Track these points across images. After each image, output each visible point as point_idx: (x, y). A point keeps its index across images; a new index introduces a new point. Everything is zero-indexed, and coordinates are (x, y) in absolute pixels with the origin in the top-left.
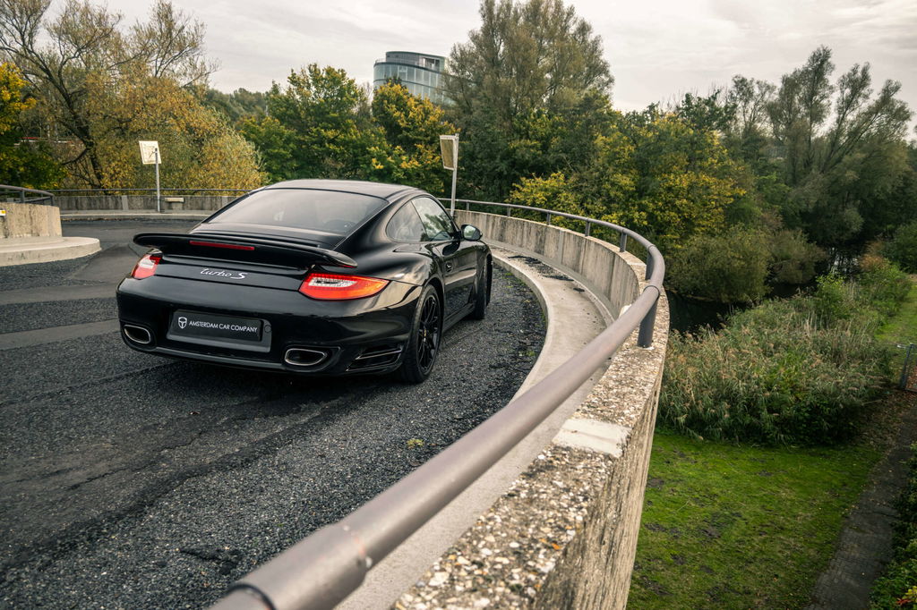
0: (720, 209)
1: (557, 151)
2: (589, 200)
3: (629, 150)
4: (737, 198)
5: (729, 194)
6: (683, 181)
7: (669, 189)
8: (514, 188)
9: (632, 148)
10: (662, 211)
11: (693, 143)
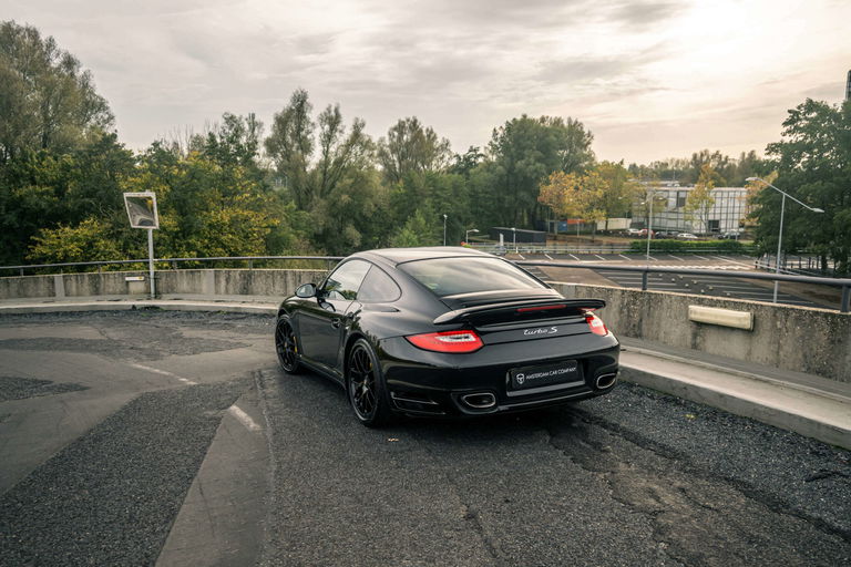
0: (262, 240)
1: (77, 197)
2: (132, 246)
3: (164, 190)
4: (274, 228)
5: (265, 225)
6: (225, 216)
7: (211, 226)
8: (35, 243)
9: (167, 188)
11: (224, 179)
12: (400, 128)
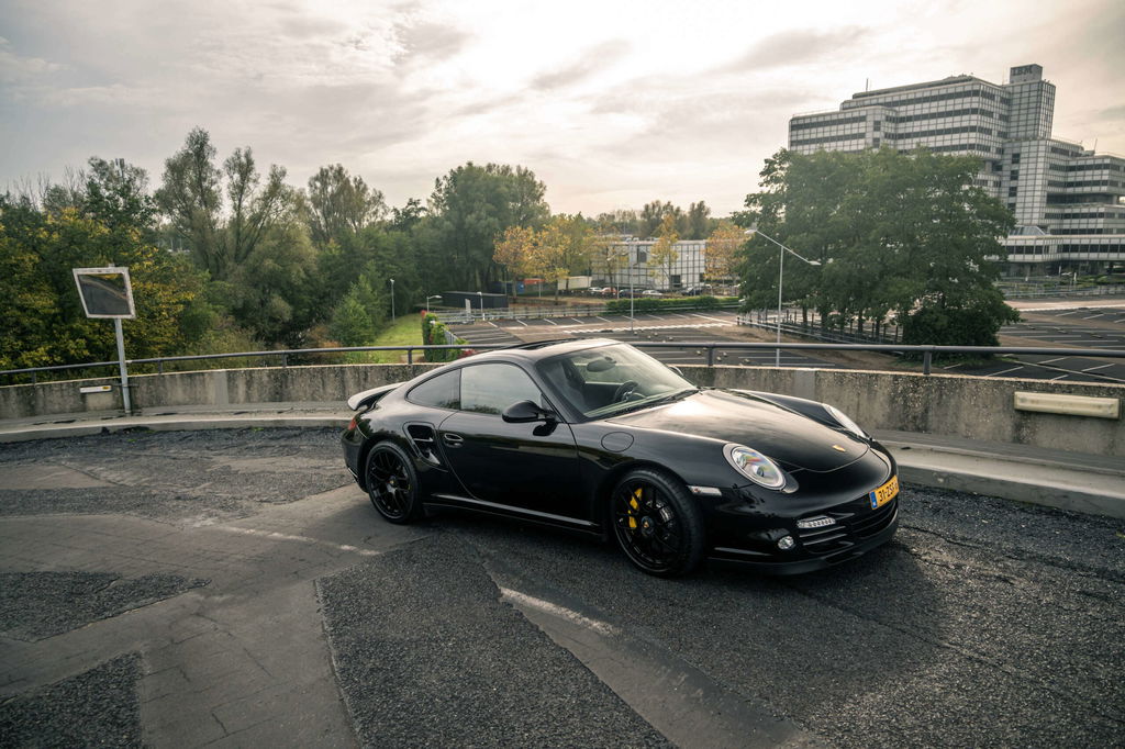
4: (187, 303)
5: (175, 300)
10: (101, 333)
12: (323, 177)
